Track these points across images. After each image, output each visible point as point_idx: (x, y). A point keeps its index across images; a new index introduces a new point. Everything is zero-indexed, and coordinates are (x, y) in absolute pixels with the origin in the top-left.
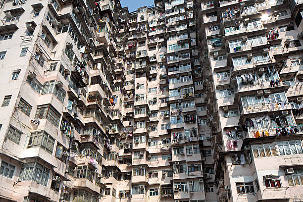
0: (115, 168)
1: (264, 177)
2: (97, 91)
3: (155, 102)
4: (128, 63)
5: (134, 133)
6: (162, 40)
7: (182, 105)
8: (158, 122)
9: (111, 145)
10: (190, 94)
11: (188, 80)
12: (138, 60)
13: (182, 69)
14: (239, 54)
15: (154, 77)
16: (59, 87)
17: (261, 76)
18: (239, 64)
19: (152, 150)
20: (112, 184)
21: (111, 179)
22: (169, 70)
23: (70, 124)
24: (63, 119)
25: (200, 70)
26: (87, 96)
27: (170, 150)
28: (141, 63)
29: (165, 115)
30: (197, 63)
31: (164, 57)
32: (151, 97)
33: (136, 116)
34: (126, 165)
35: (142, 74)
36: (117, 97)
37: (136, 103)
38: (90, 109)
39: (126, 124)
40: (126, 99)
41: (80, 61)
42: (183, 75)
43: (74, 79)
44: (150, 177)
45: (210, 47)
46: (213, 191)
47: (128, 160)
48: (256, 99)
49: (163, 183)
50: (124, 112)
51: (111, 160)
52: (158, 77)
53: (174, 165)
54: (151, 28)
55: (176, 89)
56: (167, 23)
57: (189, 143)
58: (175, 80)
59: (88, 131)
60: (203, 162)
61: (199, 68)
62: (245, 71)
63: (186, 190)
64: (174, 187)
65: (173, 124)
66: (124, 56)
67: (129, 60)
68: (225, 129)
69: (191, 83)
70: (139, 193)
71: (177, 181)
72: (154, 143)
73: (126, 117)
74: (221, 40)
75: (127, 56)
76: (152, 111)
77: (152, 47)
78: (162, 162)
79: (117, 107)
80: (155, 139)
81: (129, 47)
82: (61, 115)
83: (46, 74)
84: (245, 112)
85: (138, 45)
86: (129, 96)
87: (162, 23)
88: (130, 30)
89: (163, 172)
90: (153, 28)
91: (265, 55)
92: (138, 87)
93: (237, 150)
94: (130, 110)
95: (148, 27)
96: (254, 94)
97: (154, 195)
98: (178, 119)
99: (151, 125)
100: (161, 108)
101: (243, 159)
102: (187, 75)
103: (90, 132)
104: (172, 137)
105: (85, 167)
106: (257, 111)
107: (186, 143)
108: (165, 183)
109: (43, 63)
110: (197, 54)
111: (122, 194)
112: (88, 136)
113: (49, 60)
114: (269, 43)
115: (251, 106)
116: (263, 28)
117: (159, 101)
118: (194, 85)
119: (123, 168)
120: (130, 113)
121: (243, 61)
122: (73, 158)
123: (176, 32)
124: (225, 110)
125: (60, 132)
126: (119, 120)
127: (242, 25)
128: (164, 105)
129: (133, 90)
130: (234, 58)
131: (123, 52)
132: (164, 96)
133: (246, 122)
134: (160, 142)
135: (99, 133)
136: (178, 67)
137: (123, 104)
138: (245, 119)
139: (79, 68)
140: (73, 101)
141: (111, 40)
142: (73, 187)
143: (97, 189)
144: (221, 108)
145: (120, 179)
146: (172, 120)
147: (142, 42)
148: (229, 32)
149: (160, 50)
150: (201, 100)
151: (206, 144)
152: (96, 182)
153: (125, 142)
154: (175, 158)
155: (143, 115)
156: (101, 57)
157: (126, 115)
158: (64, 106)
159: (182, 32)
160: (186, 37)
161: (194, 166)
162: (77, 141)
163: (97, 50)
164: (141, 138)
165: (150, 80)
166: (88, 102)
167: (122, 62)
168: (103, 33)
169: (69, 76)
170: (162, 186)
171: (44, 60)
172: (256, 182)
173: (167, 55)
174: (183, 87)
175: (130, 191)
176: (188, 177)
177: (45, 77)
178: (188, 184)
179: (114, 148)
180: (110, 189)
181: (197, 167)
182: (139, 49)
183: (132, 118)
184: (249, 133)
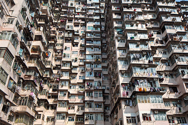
0: (46, 101)
1: (143, 114)
2: (39, 46)
3: (76, 61)
4: (60, 32)
5: (61, 78)
6: (83, 22)
7: (93, 66)
8: (77, 74)
9: (43, 85)
10: (99, 60)
11: (98, 51)
12: (67, 31)
13: (95, 43)
14: (133, 41)
15: (77, 44)
16: (14, 37)
17: (143, 56)
18: (132, 47)
19: (72, 91)
20: (42, 111)
21: (42, 108)
22: (87, 42)
23: (20, 65)
24: (15, 61)
25: (106, 46)
26: (31, 48)
27: (84, 93)
28: (69, 33)
29: (82, 70)
30: (104, 42)
31: (84, 33)
32: (73, 57)
33: (63, 68)
34: (53, 99)
35: (69, 41)
36: (50, 53)
37: (63, 59)
38: (33, 57)
39: (55, 72)
40: (56, 55)
41: (30, 22)
42: (96, 47)
43: (25, 34)
44: (69, 109)
45: (116, 33)
46: (108, 121)
47: (55, 96)
48: (140, 69)
49: (77, 114)
50: (54, 63)
51: (43, 95)
52: (79, 45)
53: (86, 103)
54: (77, 12)
55: (90, 55)
56: (88, 12)
57: (96, 90)
58: (90, 49)
59: (30, 72)
60: (104, 102)
61: (105, 44)
62: (136, 52)
63: (93, 119)
64: (85, 117)
65: (87, 77)
66: (57, 26)
67: (60, 29)
68: (122, 84)
69: (100, 53)
70: (62, 119)
71: (87, 113)
72: (74, 87)
73: (55, 67)
74: (123, 31)
75: (59, 27)
76: (73, 66)
77: (76, 25)
78: (78, 100)
79: (49, 59)
80: (75, 85)
81: (61, 21)
82: (14, 58)
83: (4, 25)
84: (134, 75)
85: (67, 21)
86: (58, 53)
87: (84, 11)
88: (62, 10)
89: (78, 106)
90: (78, 13)
91: (146, 45)
92: (66, 48)
93: (128, 97)
94: (58, 63)
95: (75, 12)
96: (140, 66)
97: (71, 121)
98: (91, 74)
99: (73, 75)
100: (80, 65)
101: (131, 103)
102: (98, 48)
103: (32, 74)
104: (86, 85)
105: (26, 98)
106: (140, 76)
107: (95, 89)
108: (79, 113)
109: (3, 16)
110: (105, 36)
111: (49, 118)
112: (30, 76)
113: (8, 16)
114: (148, 39)
115: (138, 73)
116: (146, 29)
117: (78, 61)
118: (101, 54)
119: (51, 101)
120: (59, 65)
121: (135, 46)
122: (18, 90)
123: (93, 19)
124: (123, 73)
125: (12, 70)
126: (50, 69)
127: (135, 25)
128: (82, 63)
129: (62, 51)
130: (130, 43)
131: (57, 23)
132: (82, 58)
133: (134, 81)
134: (77, 87)
135: (38, 75)
136: (92, 41)
137: (54, 58)
138: (134, 79)
139: (30, 27)
140: (23, 49)
141: (51, 13)
142: (16, 111)
143: (33, 114)
144: (121, 71)
145: (48, 109)
146: (87, 74)
147: (70, 20)
148: (128, 27)
149: (81, 28)
150: (105, 65)
151: (106, 91)
152: (33, 109)
153: (54, 84)
154: (87, 99)
155: (68, 67)
156: (44, 23)
157: (55, 66)
158: (16, 51)
159: (96, 20)
160: (99, 24)
161: (98, 105)
162: (22, 79)
163: (41, 18)
164: (65, 83)
165: (74, 46)
166: (32, 52)
167: (56, 30)
168: (46, 7)
169: (22, 30)
170: (77, 115)
171: (4, 14)
172: (138, 117)
173: (87, 32)
174: (95, 54)
175: (55, 117)
176: (94, 111)
177: (3, 27)
178: (94, 115)
179: (45, 87)
180: (41, 115)
181: (100, 105)
182: (68, 24)
183: (59, 69)
184: (136, 88)
